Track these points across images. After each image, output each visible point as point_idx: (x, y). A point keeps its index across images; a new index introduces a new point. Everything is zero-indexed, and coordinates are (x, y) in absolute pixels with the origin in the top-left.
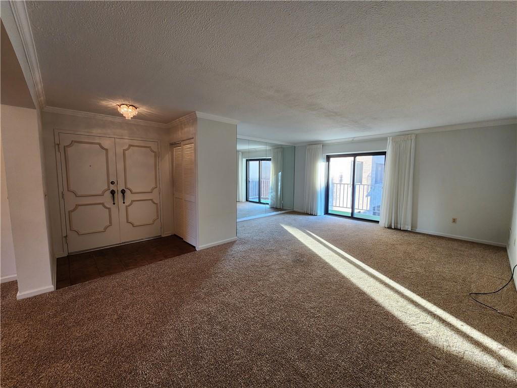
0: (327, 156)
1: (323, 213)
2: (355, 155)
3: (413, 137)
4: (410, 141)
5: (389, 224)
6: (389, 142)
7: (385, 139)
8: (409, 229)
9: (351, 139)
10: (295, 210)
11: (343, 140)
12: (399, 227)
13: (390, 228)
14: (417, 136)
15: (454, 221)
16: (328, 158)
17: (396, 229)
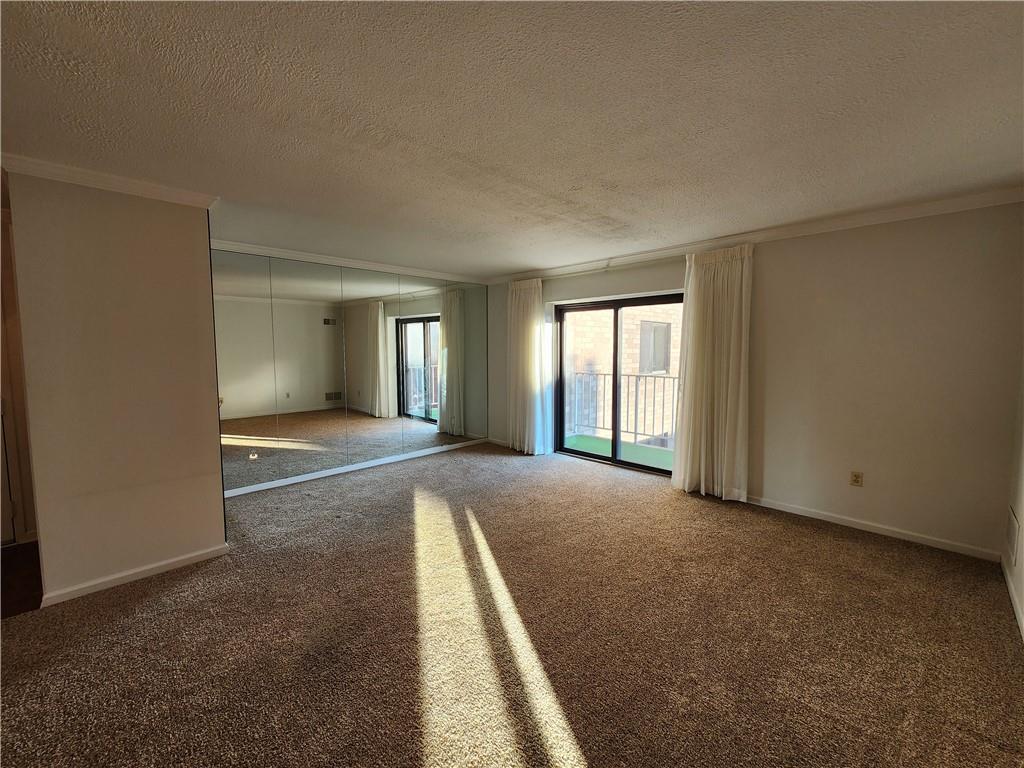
0: (556, 306)
1: (550, 449)
2: (616, 305)
3: (747, 252)
4: (739, 262)
5: (695, 483)
6: (690, 267)
7: (680, 261)
8: (743, 499)
10: (489, 438)
11: (586, 267)
12: (717, 490)
13: (695, 493)
14: (756, 249)
15: (857, 479)
16: (560, 313)
17: (710, 497)
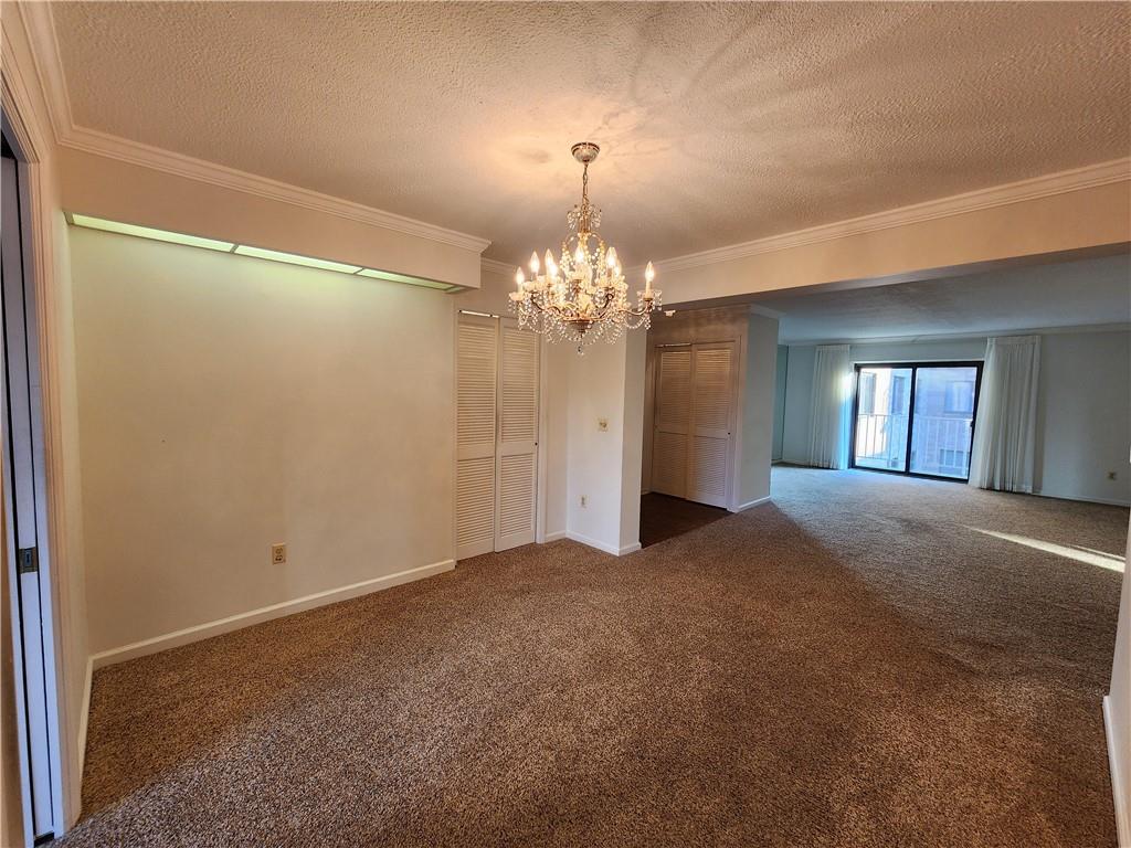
0: (856, 364)
1: (844, 466)
2: (914, 366)
3: (1038, 340)
4: (1031, 346)
5: (991, 483)
6: (991, 346)
7: (983, 341)
8: (1029, 491)
9: (911, 339)
10: (784, 460)
11: (894, 340)
12: (1008, 487)
13: (990, 488)
14: (1044, 338)
15: (1112, 476)
16: (858, 368)
17: (1003, 491)
